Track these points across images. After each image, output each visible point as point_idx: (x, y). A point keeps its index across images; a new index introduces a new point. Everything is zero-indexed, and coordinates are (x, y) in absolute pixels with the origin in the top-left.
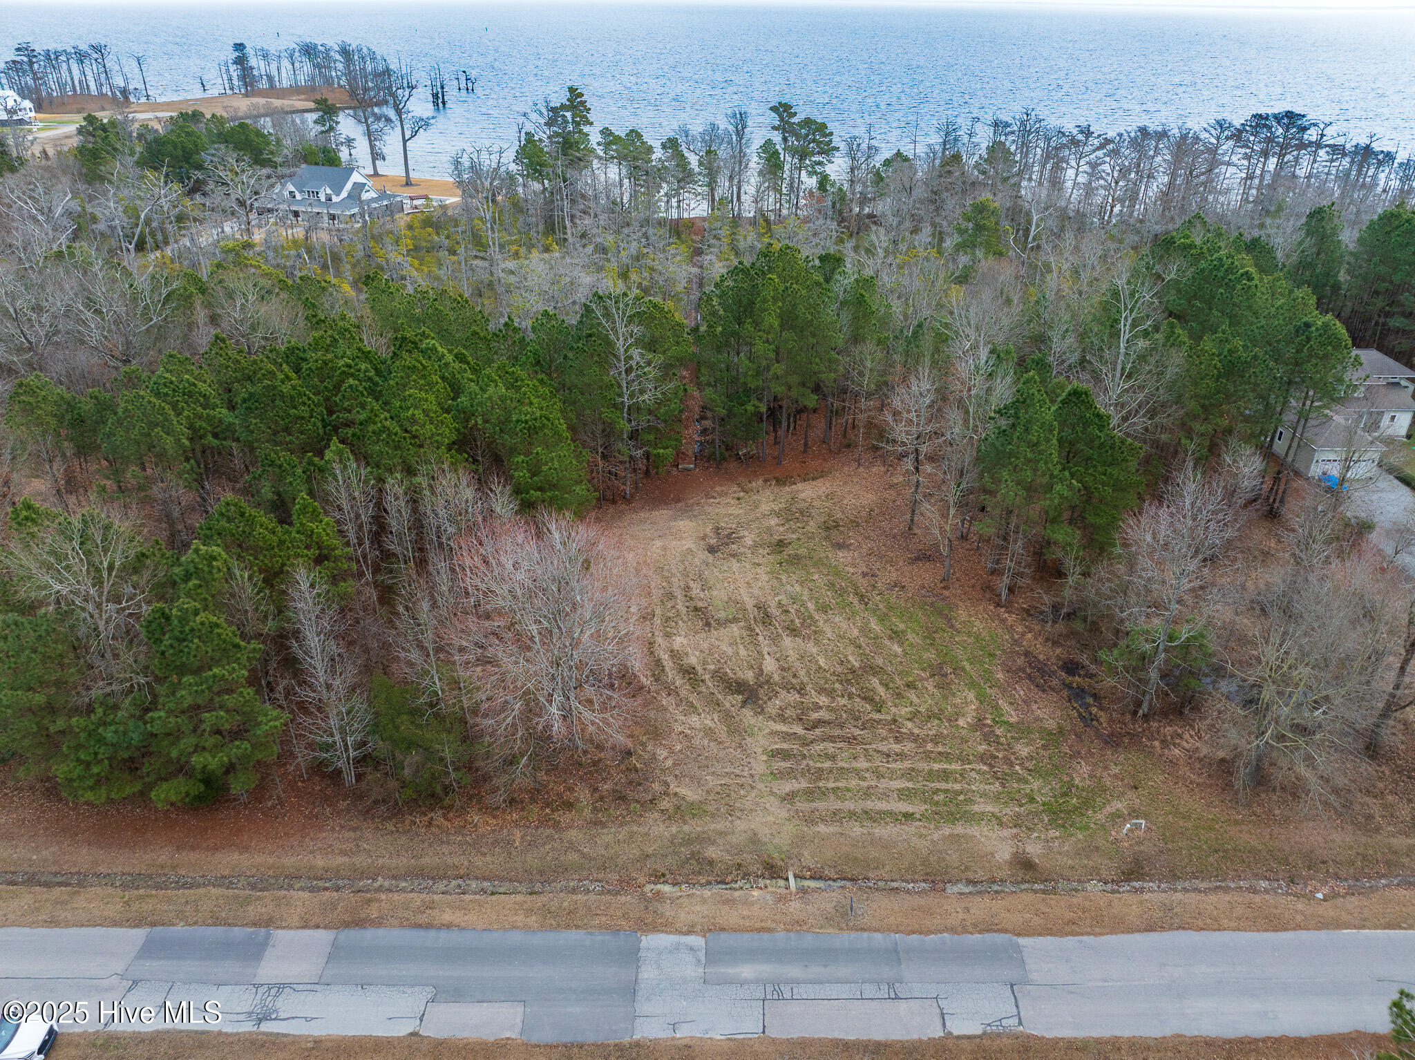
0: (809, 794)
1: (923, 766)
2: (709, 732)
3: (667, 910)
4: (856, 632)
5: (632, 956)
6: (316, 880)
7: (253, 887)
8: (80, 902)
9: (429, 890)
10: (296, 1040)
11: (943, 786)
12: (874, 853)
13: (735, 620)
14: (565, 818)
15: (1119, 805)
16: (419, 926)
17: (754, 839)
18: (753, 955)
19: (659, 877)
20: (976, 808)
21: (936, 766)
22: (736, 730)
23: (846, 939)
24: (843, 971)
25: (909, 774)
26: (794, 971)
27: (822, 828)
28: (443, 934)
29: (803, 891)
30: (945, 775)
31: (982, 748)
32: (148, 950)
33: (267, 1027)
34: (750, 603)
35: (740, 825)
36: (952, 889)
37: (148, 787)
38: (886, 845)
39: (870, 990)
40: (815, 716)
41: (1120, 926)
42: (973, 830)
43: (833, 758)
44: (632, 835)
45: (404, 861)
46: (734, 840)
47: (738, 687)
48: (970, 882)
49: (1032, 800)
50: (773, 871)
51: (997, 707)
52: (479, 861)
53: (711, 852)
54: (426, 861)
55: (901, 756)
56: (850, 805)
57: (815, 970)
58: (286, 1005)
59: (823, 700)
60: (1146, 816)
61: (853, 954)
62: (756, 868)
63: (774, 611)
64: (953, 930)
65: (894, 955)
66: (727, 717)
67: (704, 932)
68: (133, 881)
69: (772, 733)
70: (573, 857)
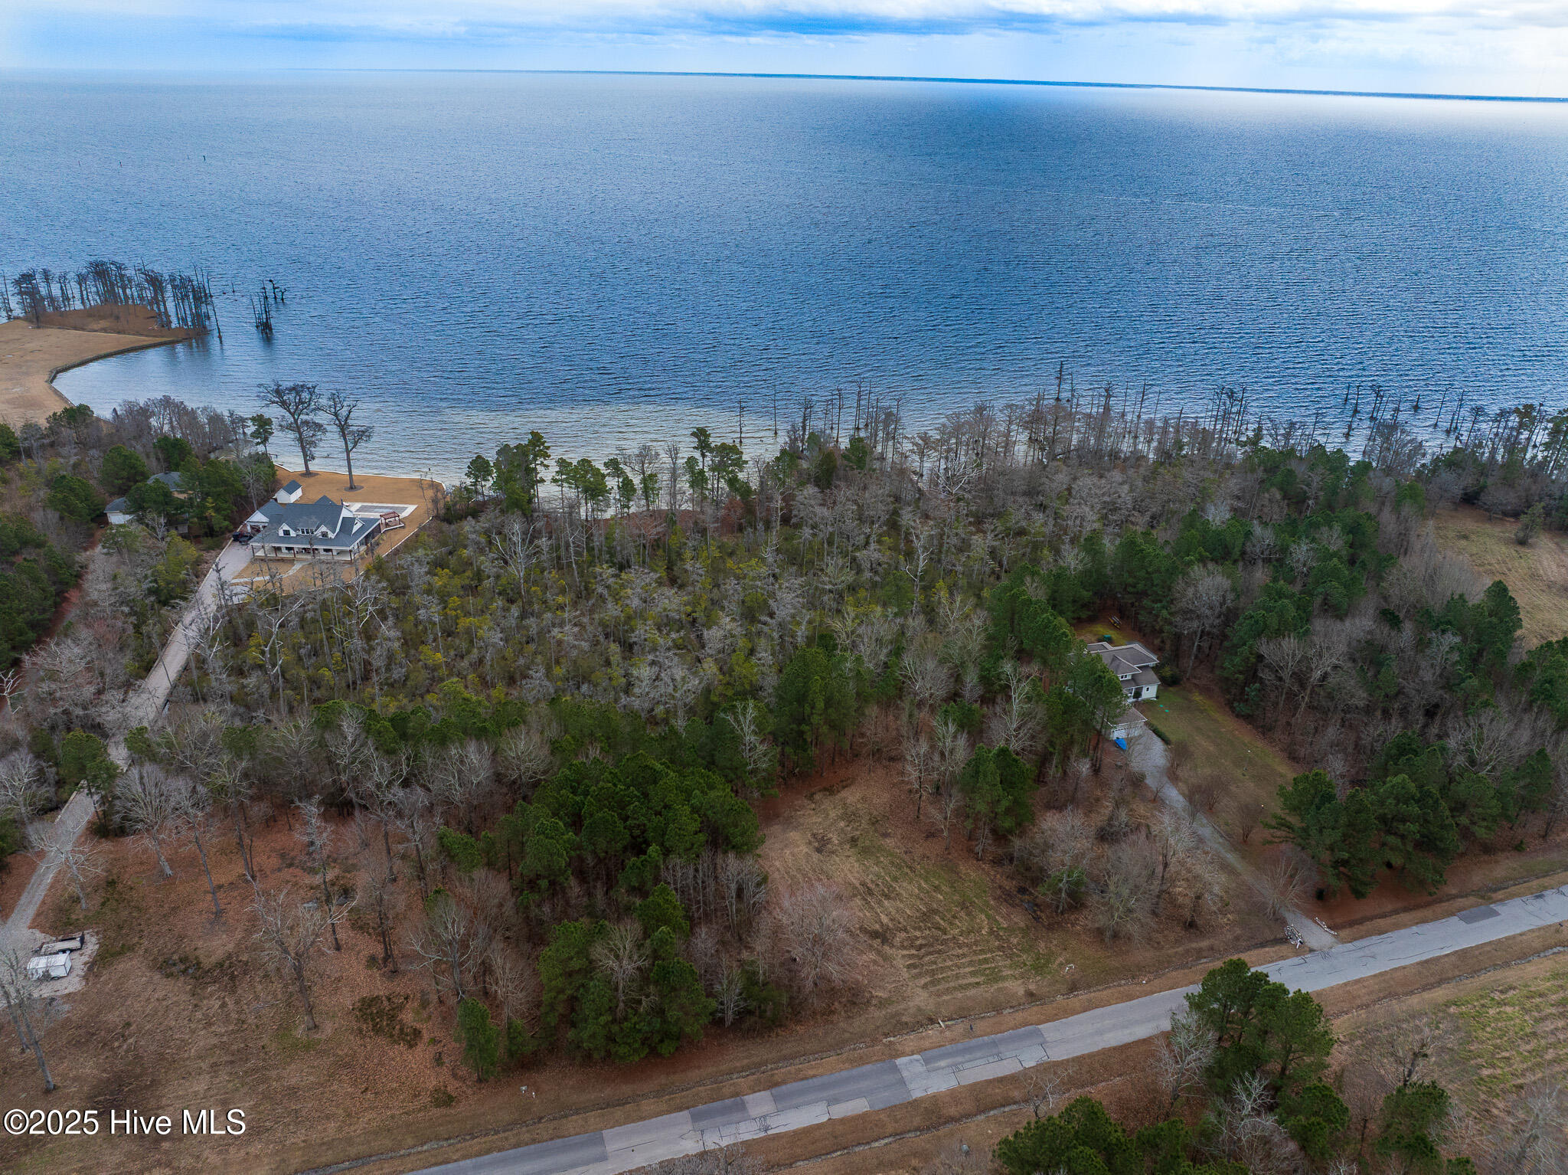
1: (975, 958)
2: (875, 962)
3: (898, 1047)
4: (917, 891)
5: (896, 1069)
6: (742, 1072)
7: (716, 1082)
9: (794, 1064)
10: (786, 1133)
11: (987, 966)
12: (970, 1003)
13: (855, 896)
14: (835, 1018)
15: (1061, 959)
16: (802, 1079)
17: (919, 1009)
18: (942, 1057)
19: (886, 1035)
20: (1004, 974)
21: (981, 957)
22: (884, 956)
23: (974, 1042)
24: (979, 1054)
25: (971, 963)
26: (959, 1059)
27: (945, 997)
28: (815, 1080)
29: (947, 1026)
30: (986, 961)
31: (997, 943)
32: (696, 1118)
33: (770, 1132)
34: (856, 883)
35: (911, 1004)
36: (1006, 1012)
38: (973, 999)
39: (991, 1059)
40: (918, 943)
41: (1074, 1012)
42: (1006, 984)
43: (935, 963)
44: (867, 1019)
45: (774, 1054)
46: (911, 1011)
47: (875, 935)
48: (1011, 1007)
49: (1025, 965)
50: (932, 1021)
51: (996, 920)
52: (808, 1046)
53: (904, 1019)
54: (784, 1052)
55: (964, 955)
56: (952, 984)
57: (968, 1057)
58: (770, 1122)
59: (918, 934)
60: (1073, 962)
61: (979, 1047)
62: (925, 1021)
63: (871, 886)
64: (1013, 1029)
65: (994, 1044)
66: (879, 952)
67: (919, 1053)
68: (659, 1094)
69: (903, 956)
70: (847, 1035)
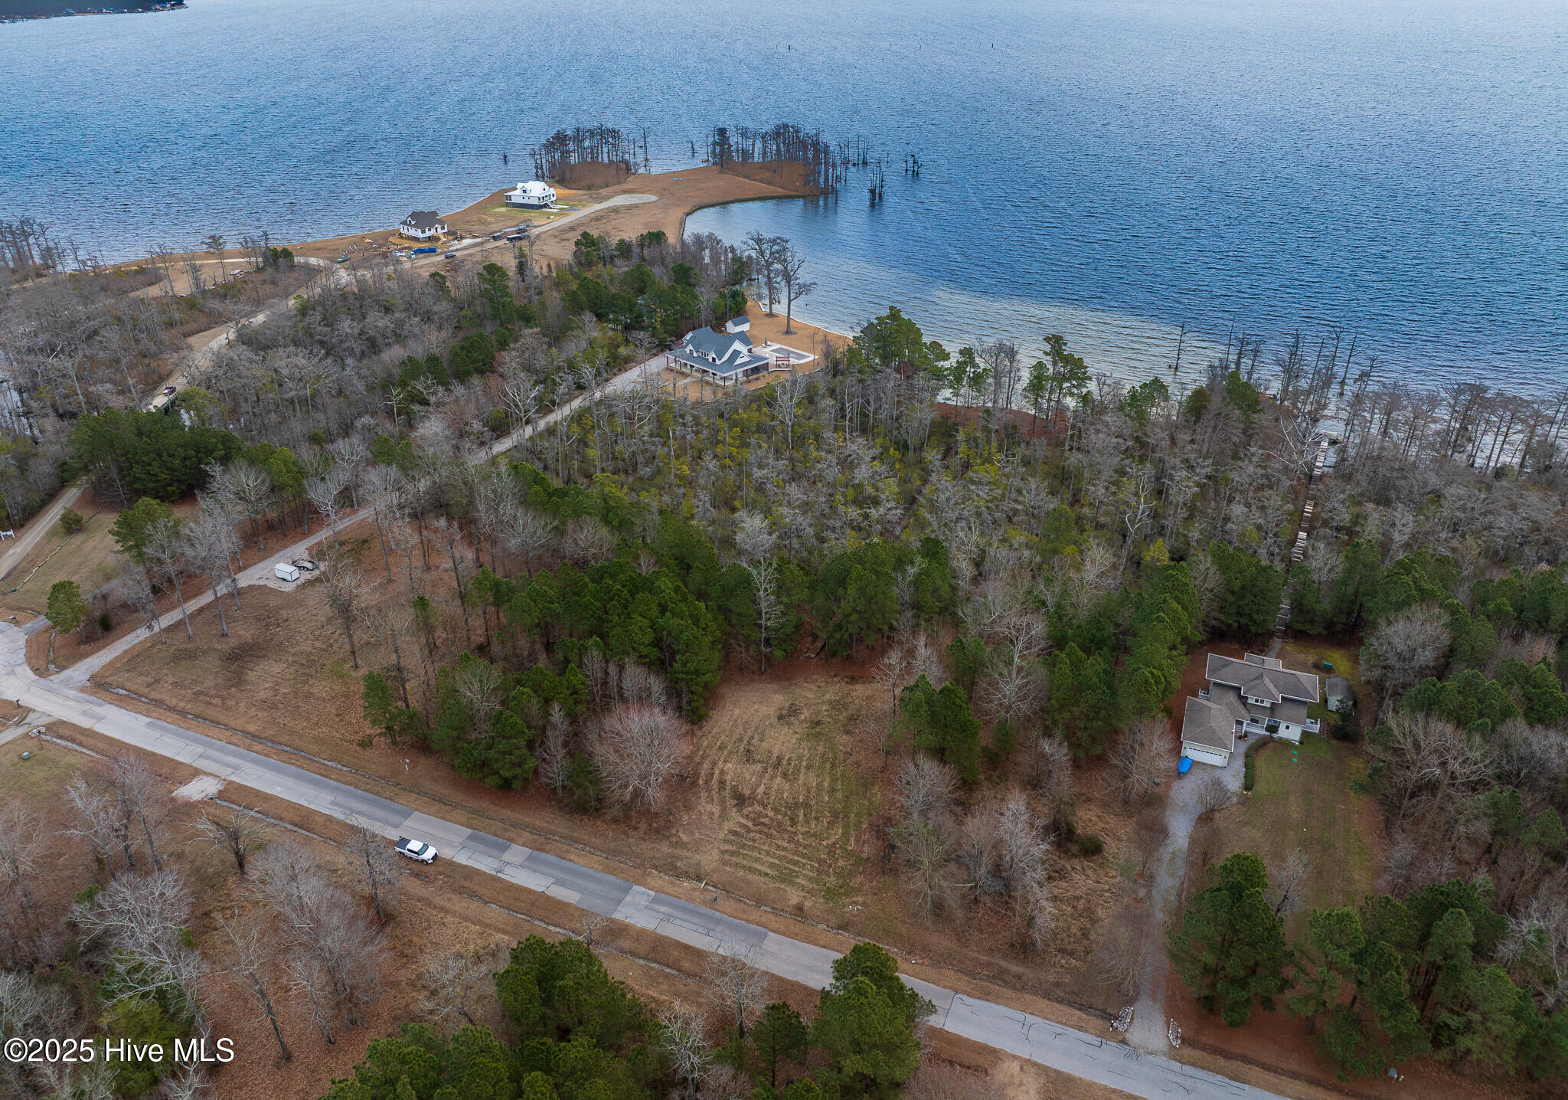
0: (733, 853)
1: (791, 856)
2: (711, 814)
3: (650, 879)
4: (814, 784)
5: (627, 891)
6: (536, 831)
7: (512, 826)
8: (454, 813)
9: (571, 846)
10: (507, 882)
11: (791, 867)
12: (742, 884)
13: (762, 762)
14: (632, 833)
15: (860, 899)
16: (561, 857)
17: (698, 864)
18: (668, 904)
19: (654, 867)
20: (798, 880)
21: (796, 858)
22: (724, 815)
23: (705, 910)
24: (696, 920)
25: (780, 858)
26: (679, 914)
27: (727, 868)
28: (568, 863)
29: (704, 889)
30: (796, 863)
31: (822, 856)
32: (471, 838)
33: (499, 875)
34: (776, 753)
35: (697, 857)
36: (763, 908)
37: (485, 777)
38: (748, 883)
39: (700, 929)
40: (762, 820)
41: (815, 942)
42: (789, 888)
43: (754, 841)
44: (654, 847)
45: (567, 832)
46: (691, 861)
47: (739, 796)
48: (773, 908)
49: (825, 884)
50: (699, 879)
51: (848, 840)
52: (593, 840)
53: (679, 864)
54: (575, 834)
55: (785, 849)
56: (745, 863)
57: (686, 917)
58: (507, 870)
59: (771, 814)
60: (867, 907)
61: (703, 916)
62: (692, 875)
63: (784, 762)
64: (747, 921)
65: (718, 922)
66: (724, 810)
67: (657, 891)
68: (473, 811)
69: (738, 822)
70: (628, 849)
